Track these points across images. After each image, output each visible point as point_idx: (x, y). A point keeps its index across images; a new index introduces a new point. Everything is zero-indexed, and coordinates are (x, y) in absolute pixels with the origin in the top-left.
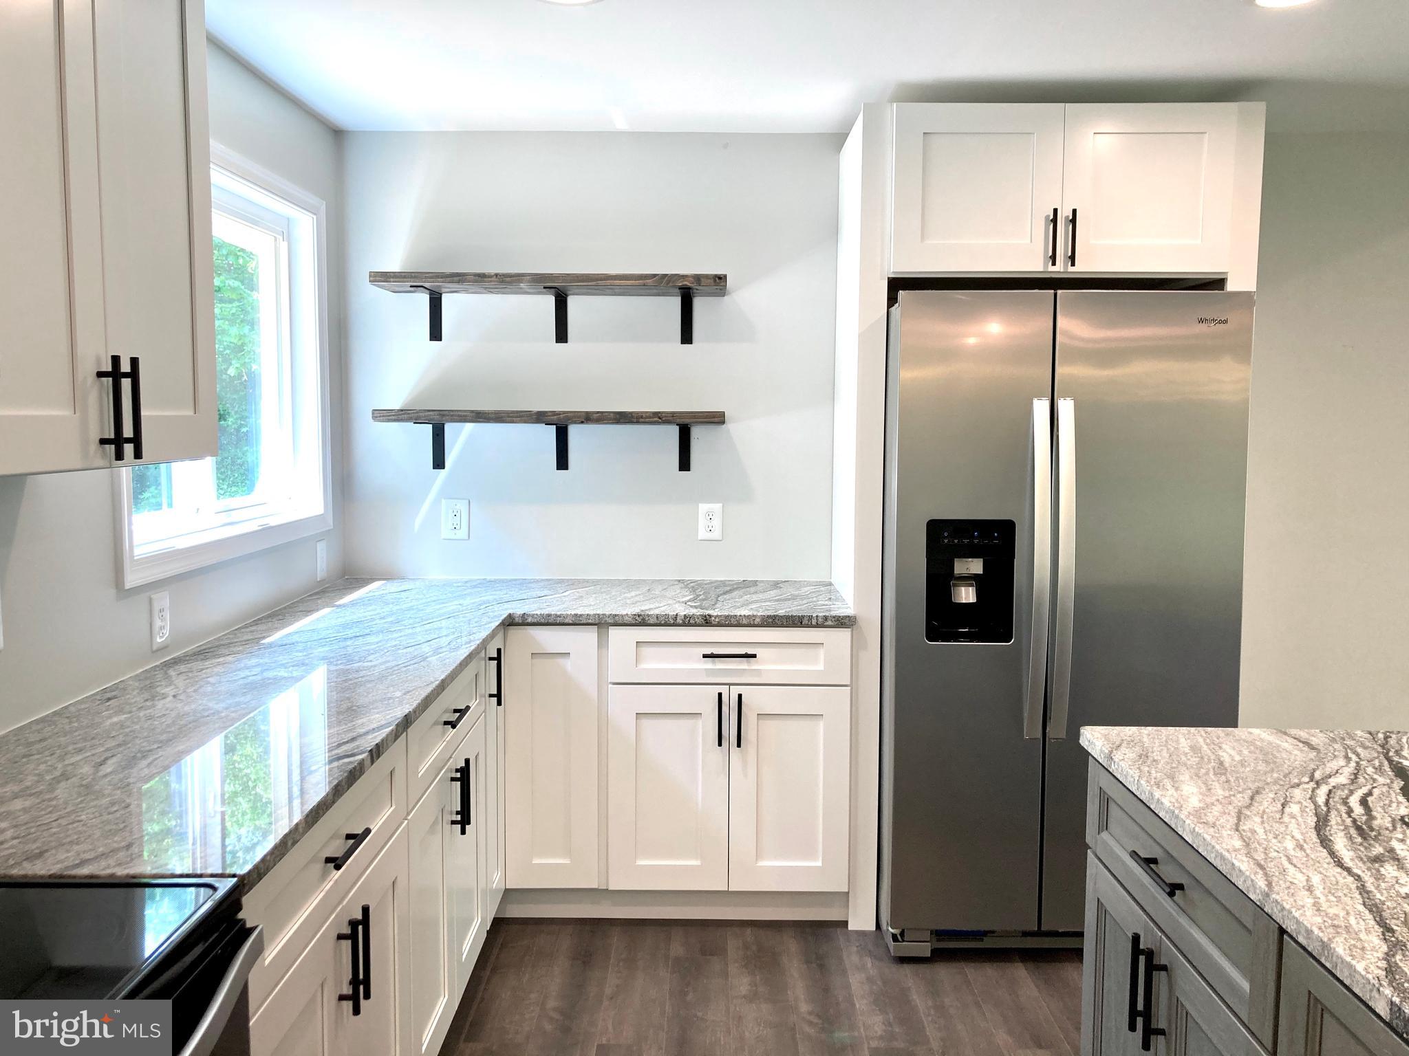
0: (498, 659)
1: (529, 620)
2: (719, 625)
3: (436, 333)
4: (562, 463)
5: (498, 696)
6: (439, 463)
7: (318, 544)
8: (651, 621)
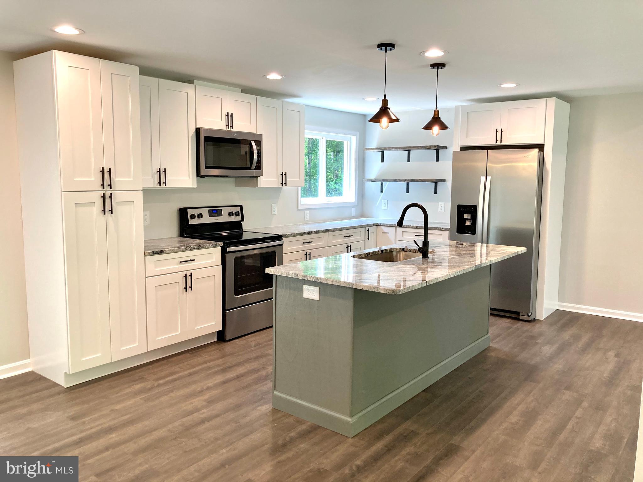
0: (369, 231)
1: (381, 225)
2: (419, 228)
3: (382, 161)
4: (408, 192)
5: (369, 238)
6: (382, 191)
7: (353, 209)
8: (405, 227)
